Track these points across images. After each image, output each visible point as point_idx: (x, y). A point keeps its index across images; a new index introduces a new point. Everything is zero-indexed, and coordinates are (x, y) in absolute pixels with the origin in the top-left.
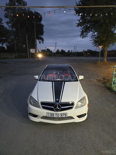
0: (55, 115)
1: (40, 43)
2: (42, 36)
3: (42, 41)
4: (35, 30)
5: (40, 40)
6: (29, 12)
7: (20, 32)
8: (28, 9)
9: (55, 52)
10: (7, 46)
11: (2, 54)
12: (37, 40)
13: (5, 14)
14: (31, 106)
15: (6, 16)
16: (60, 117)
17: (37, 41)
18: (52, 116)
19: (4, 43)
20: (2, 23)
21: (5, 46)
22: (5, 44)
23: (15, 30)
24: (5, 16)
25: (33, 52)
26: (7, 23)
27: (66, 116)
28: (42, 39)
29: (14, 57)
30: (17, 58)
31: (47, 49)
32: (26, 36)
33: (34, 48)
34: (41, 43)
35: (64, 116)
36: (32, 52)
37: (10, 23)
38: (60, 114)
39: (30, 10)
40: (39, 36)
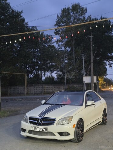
0: (37, 128)
1: (110, 66)
5: (111, 62)
7: (74, 53)
8: (88, 18)
11: (45, 87)
12: (106, 61)
13: (56, 30)
14: (22, 122)
15: (57, 33)
16: (41, 131)
17: (107, 63)
18: (35, 130)
19: (54, 70)
20: (52, 42)
21: (54, 75)
22: (55, 72)
23: (69, 50)
24: (55, 33)
25: (88, 82)
26: (58, 41)
27: (47, 131)
32: (82, 58)
33: (89, 76)
35: (44, 131)
36: (86, 82)
37: (61, 41)
38: (41, 128)
39: (92, 18)
40: (109, 55)
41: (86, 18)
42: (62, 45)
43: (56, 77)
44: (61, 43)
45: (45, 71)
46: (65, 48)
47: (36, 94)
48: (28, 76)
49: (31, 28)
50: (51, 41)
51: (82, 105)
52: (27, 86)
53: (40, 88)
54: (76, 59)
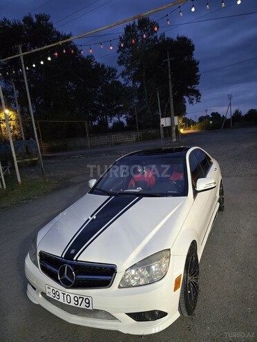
0: (61, 295)
1: (191, 102)
2: (197, 87)
3: (197, 97)
4: (170, 75)
5: (192, 97)
6: (164, 41)
7: (145, 88)
8: (160, 37)
9: (228, 117)
10: (127, 120)
11: (112, 136)
12: (185, 97)
13: (119, 58)
15: (121, 63)
16: (72, 304)
17: (187, 99)
18: (55, 298)
19: (122, 114)
21: (123, 119)
22: (124, 116)
23: (138, 86)
24: (118, 62)
25: (167, 125)
26: (123, 74)
27: (90, 308)
28: (197, 94)
29: (134, 139)
30: (141, 141)
31: (213, 114)
32: (156, 93)
33: (168, 117)
34: (195, 101)
35: (83, 306)
36: (165, 126)
37: (128, 73)
38: (72, 296)
39: (166, 37)
40: (189, 88)
41: (158, 37)
42: (129, 78)
43: (125, 122)
44: (127, 76)
45: (112, 115)
46: (134, 84)
47: (102, 146)
48: (91, 123)
49: (86, 58)
50: (115, 75)
51: (185, 193)
52: (90, 137)
53: (106, 138)
54: (149, 97)
